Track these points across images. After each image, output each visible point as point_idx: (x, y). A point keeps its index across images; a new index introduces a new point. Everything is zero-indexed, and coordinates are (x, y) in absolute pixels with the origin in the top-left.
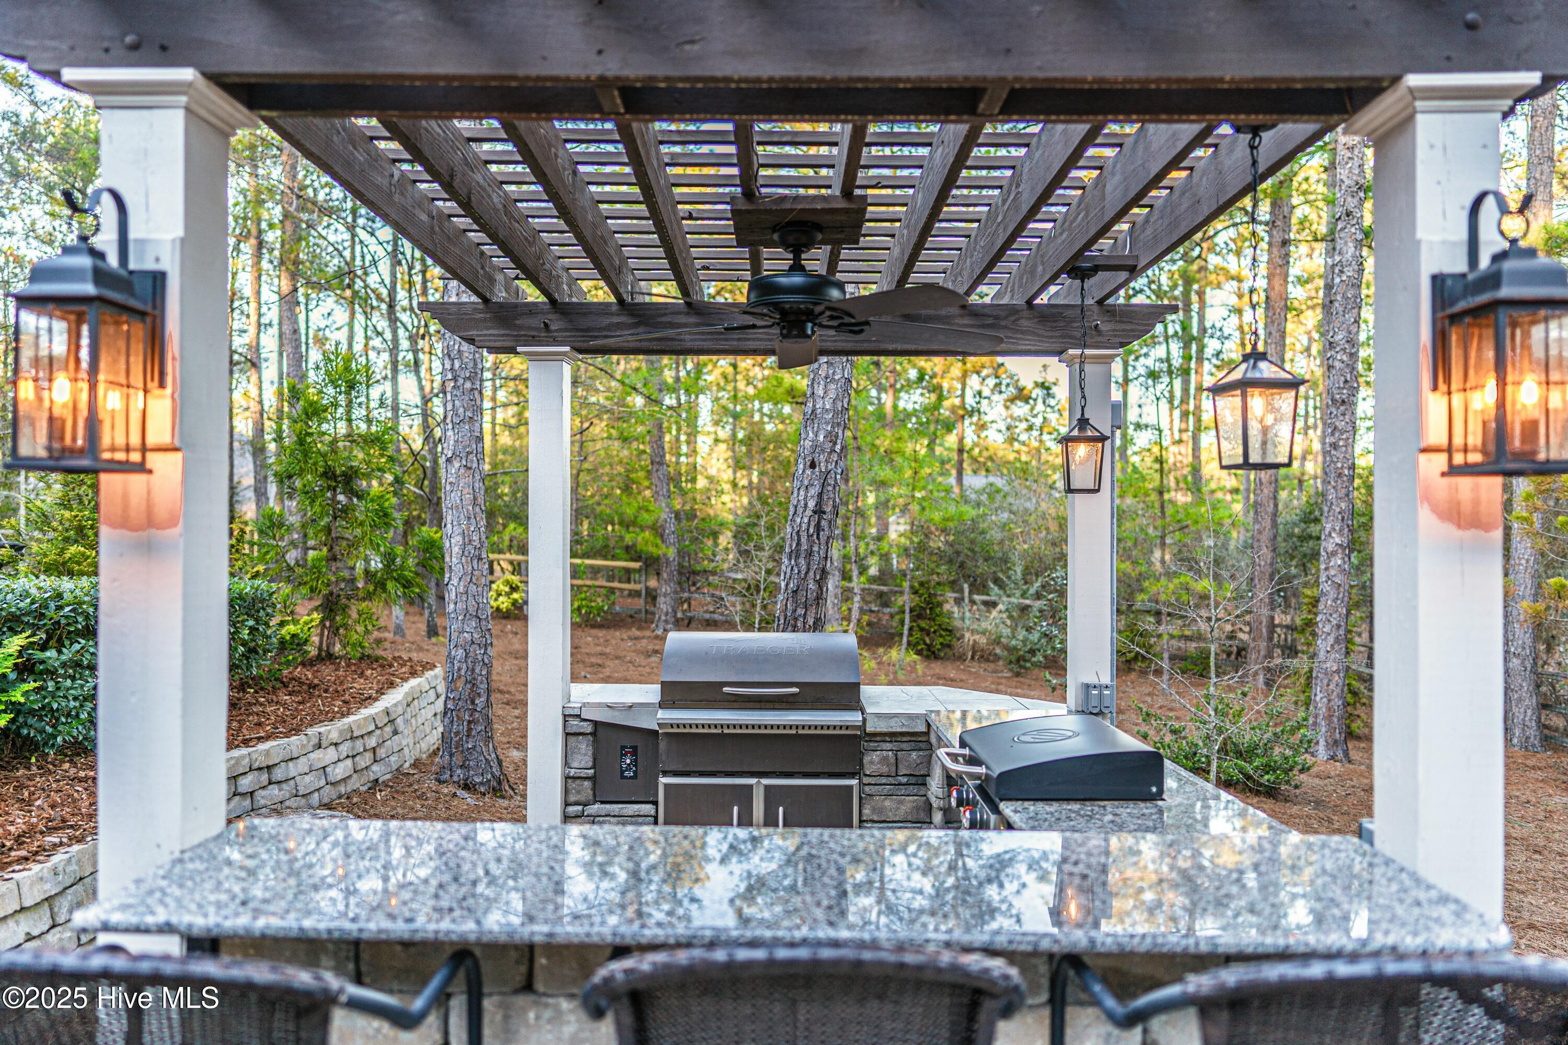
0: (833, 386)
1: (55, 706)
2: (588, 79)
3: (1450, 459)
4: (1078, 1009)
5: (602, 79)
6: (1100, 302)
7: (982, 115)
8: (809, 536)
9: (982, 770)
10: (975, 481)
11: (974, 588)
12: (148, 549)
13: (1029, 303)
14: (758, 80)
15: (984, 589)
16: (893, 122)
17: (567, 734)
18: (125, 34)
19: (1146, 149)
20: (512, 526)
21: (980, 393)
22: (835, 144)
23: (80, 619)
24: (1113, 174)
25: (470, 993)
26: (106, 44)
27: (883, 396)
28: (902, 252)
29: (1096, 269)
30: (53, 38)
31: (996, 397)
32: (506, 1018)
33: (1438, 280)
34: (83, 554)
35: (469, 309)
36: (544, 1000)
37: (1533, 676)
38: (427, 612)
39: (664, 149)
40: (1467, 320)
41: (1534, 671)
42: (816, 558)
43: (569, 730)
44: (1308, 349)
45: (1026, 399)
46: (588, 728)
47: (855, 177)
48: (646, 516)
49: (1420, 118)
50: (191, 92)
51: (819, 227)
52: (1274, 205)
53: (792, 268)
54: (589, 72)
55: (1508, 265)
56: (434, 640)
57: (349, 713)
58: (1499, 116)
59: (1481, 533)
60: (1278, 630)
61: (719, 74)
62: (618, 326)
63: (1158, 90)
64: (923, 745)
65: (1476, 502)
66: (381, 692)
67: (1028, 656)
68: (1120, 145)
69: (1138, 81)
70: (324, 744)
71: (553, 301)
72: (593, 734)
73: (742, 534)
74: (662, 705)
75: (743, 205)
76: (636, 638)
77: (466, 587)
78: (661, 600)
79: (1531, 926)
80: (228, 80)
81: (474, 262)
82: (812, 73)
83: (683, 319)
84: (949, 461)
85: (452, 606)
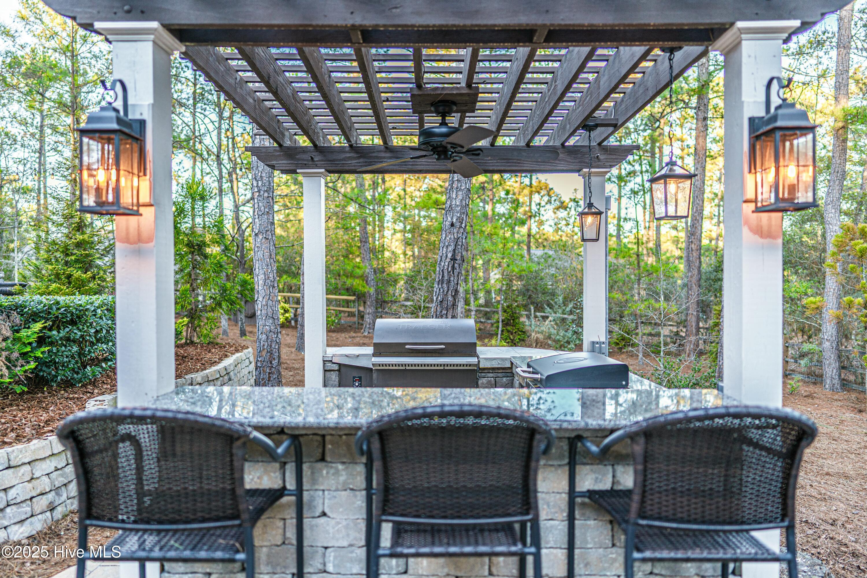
0: (460, 193)
1: (57, 360)
2: (346, 26)
3: (756, 204)
4: (582, 467)
5: (353, 26)
6: (600, 144)
7: (535, 43)
8: (449, 272)
9: (539, 376)
10: (536, 252)
11: (537, 309)
12: (138, 253)
13: (563, 145)
14: (428, 26)
15: (542, 309)
16: (492, 48)
17: (325, 371)
18: (124, 6)
19: (620, 62)
20: (285, 277)
21: (539, 204)
22: (463, 61)
23: (69, 315)
24: (604, 75)
25: (296, 462)
26: (115, 10)
27: (486, 206)
28: (497, 118)
29: (597, 126)
30: (89, 7)
31: (548, 206)
32: (313, 473)
33: (751, 120)
34: (59, 288)
35: (271, 150)
36: (330, 464)
37: (837, 352)
38: (240, 323)
39: (376, 64)
40: (763, 138)
41: (837, 349)
42: (452, 284)
43: (326, 368)
44: (720, 179)
45: (565, 208)
46: (336, 367)
47: (472, 78)
48: (358, 271)
49: (744, 42)
50: (156, 33)
51: (454, 103)
52: (699, 98)
53: (441, 124)
54: (346, 23)
55: (780, 112)
56: (244, 338)
57: (205, 369)
58: (781, 42)
59: (771, 240)
60: (702, 330)
61: (409, 23)
62: (350, 158)
63: (619, 30)
64: (509, 374)
65: (770, 226)
66: (221, 359)
67: (566, 345)
68: (607, 60)
69: (609, 25)
70: (194, 383)
71: (315, 146)
72: (339, 370)
73: (411, 280)
74: (374, 355)
75: (416, 92)
76: (353, 337)
77: (267, 302)
78: (366, 316)
79: (828, 474)
80: (173, 28)
81: (274, 125)
82: (454, 23)
83: (383, 155)
84: (523, 242)
85: (259, 312)
